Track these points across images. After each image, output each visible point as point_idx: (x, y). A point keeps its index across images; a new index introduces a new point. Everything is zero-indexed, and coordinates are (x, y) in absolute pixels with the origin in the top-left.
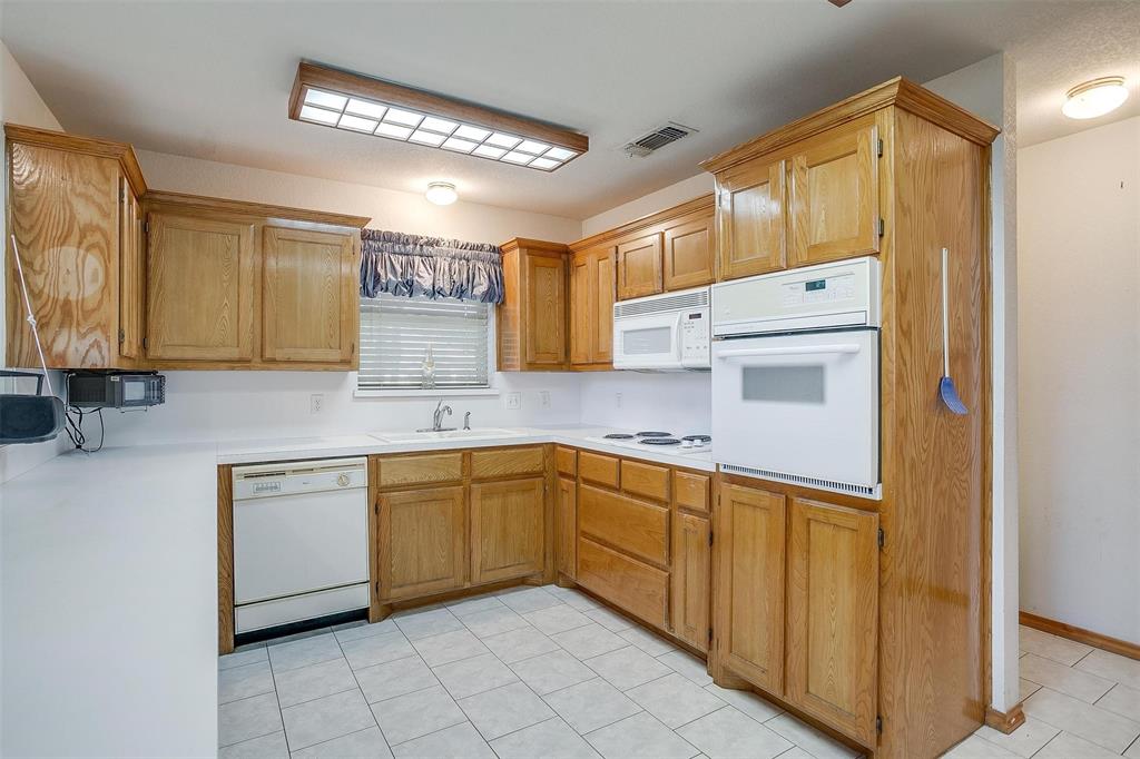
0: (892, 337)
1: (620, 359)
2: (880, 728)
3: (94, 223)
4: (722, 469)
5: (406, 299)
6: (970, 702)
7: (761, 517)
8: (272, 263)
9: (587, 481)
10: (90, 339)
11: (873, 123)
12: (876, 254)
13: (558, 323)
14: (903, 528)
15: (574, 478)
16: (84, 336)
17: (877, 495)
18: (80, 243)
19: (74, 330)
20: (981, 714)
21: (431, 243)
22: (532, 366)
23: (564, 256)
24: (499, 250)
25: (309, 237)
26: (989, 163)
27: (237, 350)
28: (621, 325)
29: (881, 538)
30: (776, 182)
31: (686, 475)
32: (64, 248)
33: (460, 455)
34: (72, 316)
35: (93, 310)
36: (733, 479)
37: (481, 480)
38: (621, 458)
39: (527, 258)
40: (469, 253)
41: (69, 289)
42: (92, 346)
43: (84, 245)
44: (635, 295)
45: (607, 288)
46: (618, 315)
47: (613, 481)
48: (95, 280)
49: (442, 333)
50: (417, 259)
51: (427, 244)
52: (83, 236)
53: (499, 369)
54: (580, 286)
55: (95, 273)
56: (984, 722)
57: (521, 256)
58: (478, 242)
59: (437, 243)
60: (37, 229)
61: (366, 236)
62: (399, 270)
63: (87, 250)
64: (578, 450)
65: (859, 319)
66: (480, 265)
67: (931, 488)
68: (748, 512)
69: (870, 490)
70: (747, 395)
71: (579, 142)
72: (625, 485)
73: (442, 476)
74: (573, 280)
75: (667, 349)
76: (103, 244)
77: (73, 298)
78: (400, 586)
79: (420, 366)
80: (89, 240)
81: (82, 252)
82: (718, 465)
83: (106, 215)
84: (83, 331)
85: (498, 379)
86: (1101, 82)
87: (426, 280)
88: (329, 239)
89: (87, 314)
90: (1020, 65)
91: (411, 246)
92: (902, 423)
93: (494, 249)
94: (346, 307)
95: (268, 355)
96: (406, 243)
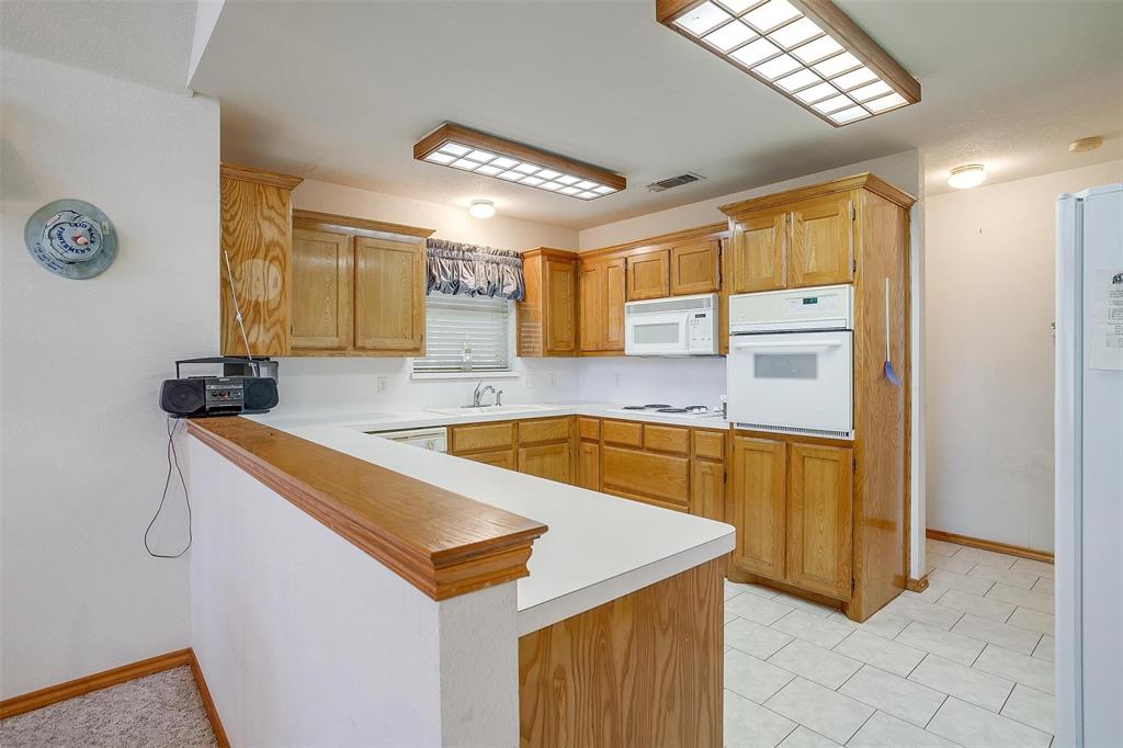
0: (861, 335)
1: (631, 347)
2: (853, 586)
3: (276, 239)
4: (735, 427)
5: (450, 296)
6: (897, 577)
7: (767, 459)
8: (361, 264)
9: (608, 443)
10: (272, 331)
11: (849, 197)
12: (851, 283)
13: (570, 316)
14: (867, 458)
15: (597, 442)
16: (268, 330)
17: (852, 437)
18: (266, 256)
19: (262, 325)
20: (905, 583)
21: (471, 249)
22: (551, 353)
23: (573, 262)
24: (521, 256)
25: (389, 244)
26: (909, 220)
27: (336, 339)
28: (631, 321)
29: (854, 464)
30: (779, 228)
31: (703, 433)
32: (255, 260)
33: (511, 425)
34: (260, 316)
35: (275, 310)
36: (743, 433)
37: (525, 445)
38: (643, 423)
39: (547, 263)
40: (498, 258)
41: (258, 293)
42: (273, 338)
43: (269, 258)
44: (643, 297)
45: (616, 290)
46: (629, 312)
47: (637, 442)
48: (275, 285)
49: (464, 324)
50: (461, 263)
51: (469, 250)
52: (268, 251)
53: (519, 355)
54: (590, 288)
55: (276, 278)
56: (905, 588)
57: (543, 262)
58: (505, 249)
59: (475, 249)
60: (237, 246)
61: (430, 244)
62: (449, 273)
63: (271, 262)
64: (601, 419)
65: (842, 325)
66: (507, 268)
67: (880, 433)
68: (757, 456)
69: (847, 434)
70: (757, 374)
71: (618, 182)
72: (647, 445)
73: (499, 442)
74: (582, 281)
75: (675, 339)
76: (281, 257)
77: (261, 300)
79: (460, 352)
80: (272, 254)
81: (267, 263)
82: (732, 424)
83: (283, 234)
84: (268, 326)
85: (518, 363)
86: (971, 167)
87: (470, 281)
88: (404, 247)
89: (271, 312)
90: (927, 156)
91: (456, 252)
92: (866, 390)
93: (517, 255)
94: (416, 304)
95: (359, 344)
96: (452, 249)
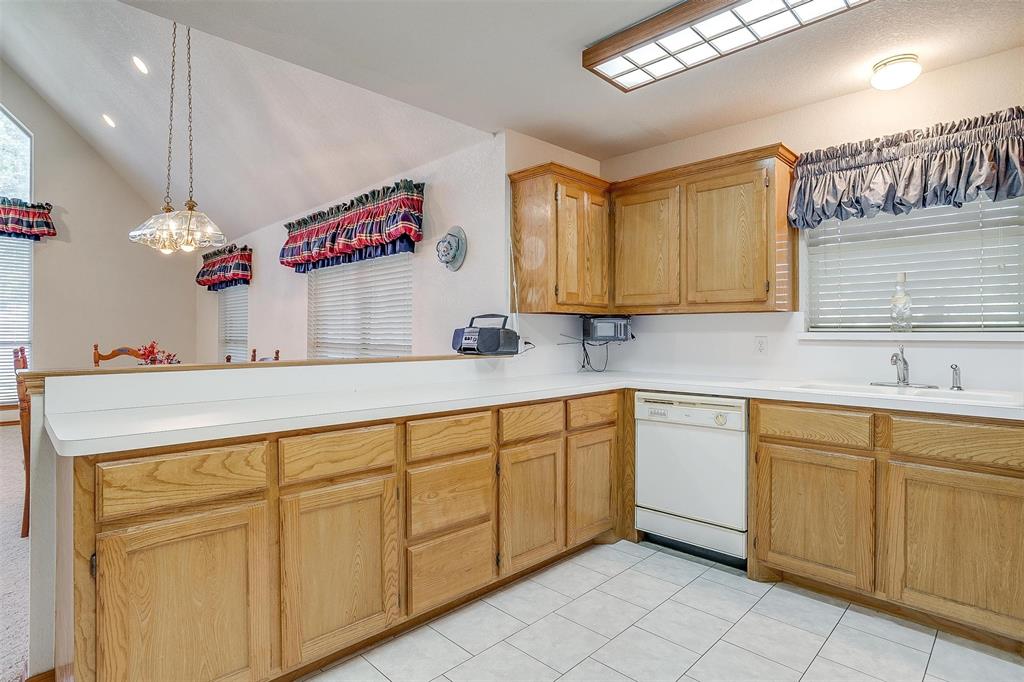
10: (540, 292)
19: (534, 288)
21: (893, 142)
25: (722, 183)
27: (668, 296)
33: (868, 416)
34: (533, 281)
35: (541, 274)
42: (541, 297)
48: (542, 255)
51: (888, 144)
55: (542, 249)
59: (905, 139)
73: (839, 438)
77: (534, 269)
78: (780, 553)
84: (538, 288)
89: (540, 277)
96: (855, 153)
